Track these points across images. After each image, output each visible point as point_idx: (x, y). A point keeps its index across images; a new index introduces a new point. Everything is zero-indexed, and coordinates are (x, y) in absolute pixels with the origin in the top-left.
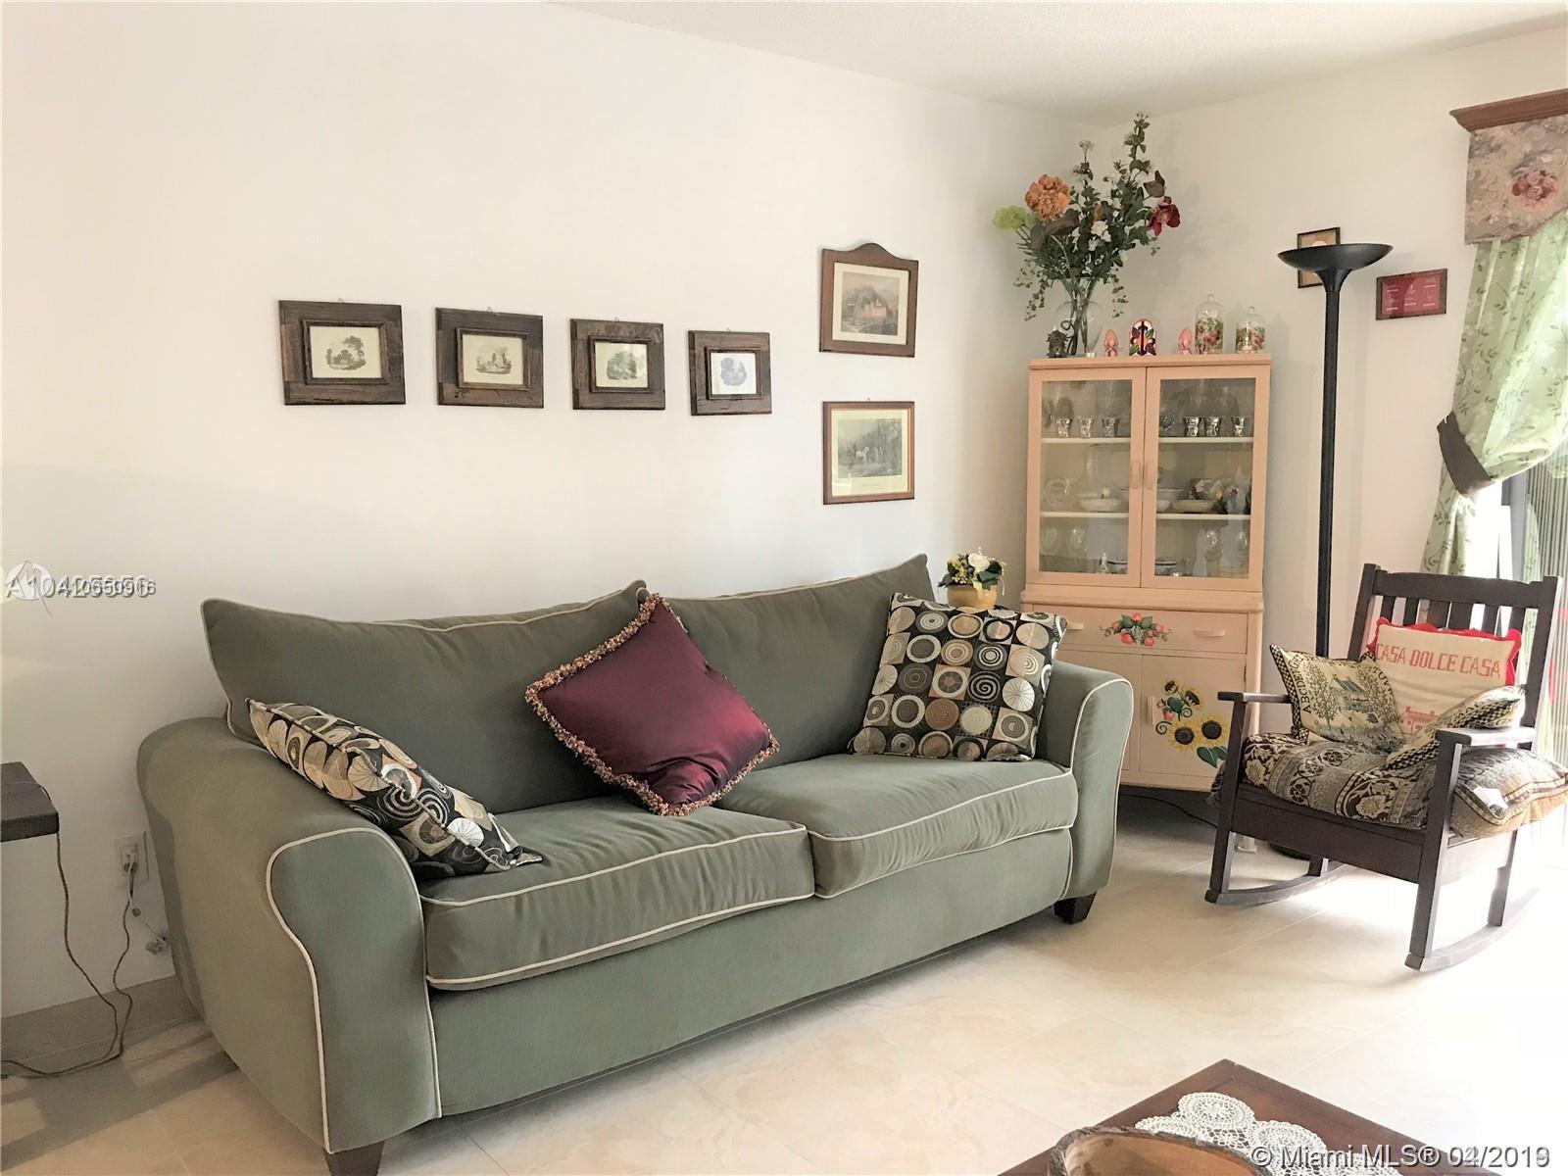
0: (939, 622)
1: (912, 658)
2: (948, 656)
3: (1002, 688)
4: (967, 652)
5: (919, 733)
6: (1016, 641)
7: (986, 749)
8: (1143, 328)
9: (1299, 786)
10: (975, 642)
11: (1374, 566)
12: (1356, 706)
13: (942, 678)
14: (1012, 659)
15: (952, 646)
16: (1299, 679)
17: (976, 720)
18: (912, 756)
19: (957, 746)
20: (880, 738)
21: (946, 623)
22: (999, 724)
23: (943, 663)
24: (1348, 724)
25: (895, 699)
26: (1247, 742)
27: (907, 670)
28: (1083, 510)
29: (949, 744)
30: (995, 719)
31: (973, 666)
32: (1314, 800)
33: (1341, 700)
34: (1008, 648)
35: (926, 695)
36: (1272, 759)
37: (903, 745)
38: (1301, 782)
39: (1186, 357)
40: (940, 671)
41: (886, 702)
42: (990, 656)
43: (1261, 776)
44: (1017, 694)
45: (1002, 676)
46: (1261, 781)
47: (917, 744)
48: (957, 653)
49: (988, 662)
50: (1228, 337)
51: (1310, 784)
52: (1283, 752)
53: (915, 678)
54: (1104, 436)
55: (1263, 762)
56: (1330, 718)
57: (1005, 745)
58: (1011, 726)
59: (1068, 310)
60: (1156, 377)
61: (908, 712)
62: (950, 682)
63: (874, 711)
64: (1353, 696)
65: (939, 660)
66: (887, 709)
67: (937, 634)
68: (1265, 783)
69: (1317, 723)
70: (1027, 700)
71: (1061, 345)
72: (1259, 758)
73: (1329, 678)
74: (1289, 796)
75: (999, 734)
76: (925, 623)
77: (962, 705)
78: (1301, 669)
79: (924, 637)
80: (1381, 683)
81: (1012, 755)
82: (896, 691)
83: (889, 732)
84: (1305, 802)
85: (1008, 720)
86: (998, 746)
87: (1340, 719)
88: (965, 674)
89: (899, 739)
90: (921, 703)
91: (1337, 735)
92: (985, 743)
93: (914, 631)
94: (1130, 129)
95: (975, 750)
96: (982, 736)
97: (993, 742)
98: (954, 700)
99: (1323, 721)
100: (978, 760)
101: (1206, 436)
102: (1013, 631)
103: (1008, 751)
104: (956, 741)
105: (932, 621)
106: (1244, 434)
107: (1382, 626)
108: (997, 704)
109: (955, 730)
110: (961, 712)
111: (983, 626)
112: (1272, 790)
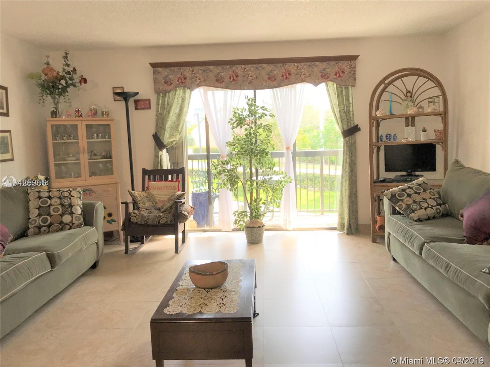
0: (47, 194)
1: (42, 205)
2: (53, 203)
3: (72, 208)
4: (59, 201)
5: (49, 226)
6: (72, 196)
7: (71, 226)
9: (146, 220)
10: (60, 198)
11: (144, 169)
12: (149, 201)
14: (72, 201)
15: (53, 200)
16: (137, 197)
17: (67, 219)
18: (48, 233)
19: (62, 227)
20: (37, 230)
21: (49, 194)
22: (74, 218)
23: (52, 205)
24: (149, 205)
25: (40, 218)
26: (130, 213)
27: (41, 209)
28: (66, 161)
29: (59, 227)
30: (72, 218)
31: (62, 205)
32: (150, 223)
33: (146, 200)
34: (70, 198)
35: (49, 214)
36: (137, 216)
37: (45, 230)
38: (146, 219)
40: (52, 208)
41: (37, 219)
42: (66, 201)
43: (136, 220)
44: (77, 210)
45: (71, 206)
46: (136, 221)
47: (49, 229)
48: (56, 202)
49: (65, 203)
51: (148, 219)
52: (139, 214)
53: (43, 211)
54: (70, 140)
55: (135, 217)
56: (145, 205)
57: (77, 224)
58: (77, 219)
59: (53, 104)
60: (85, 123)
61: (45, 221)
62: (56, 210)
63: (33, 223)
64: (148, 199)
66: (38, 221)
67: (47, 197)
68: (137, 222)
69: (143, 206)
70: (79, 211)
71: (54, 114)
72: (134, 216)
73: (142, 196)
74: (143, 223)
75: (74, 221)
76: (42, 195)
77: (61, 215)
78: (136, 194)
79: (44, 199)
80: (152, 195)
81: (79, 226)
82: (39, 215)
83: (40, 227)
84: (148, 224)
85: (76, 217)
86: (75, 224)
87: (147, 204)
88: (60, 207)
89: (43, 229)
90: (48, 217)
91: (147, 208)
93: (40, 198)
95: (68, 227)
96: (70, 223)
97: (73, 224)
98: (59, 215)
100: (69, 229)
101: (98, 139)
102: (70, 194)
104: (62, 226)
105: (44, 194)
106: (108, 138)
107: (149, 182)
108: (72, 214)
109: (61, 223)
110: (62, 218)
111: (60, 194)
112: (139, 223)
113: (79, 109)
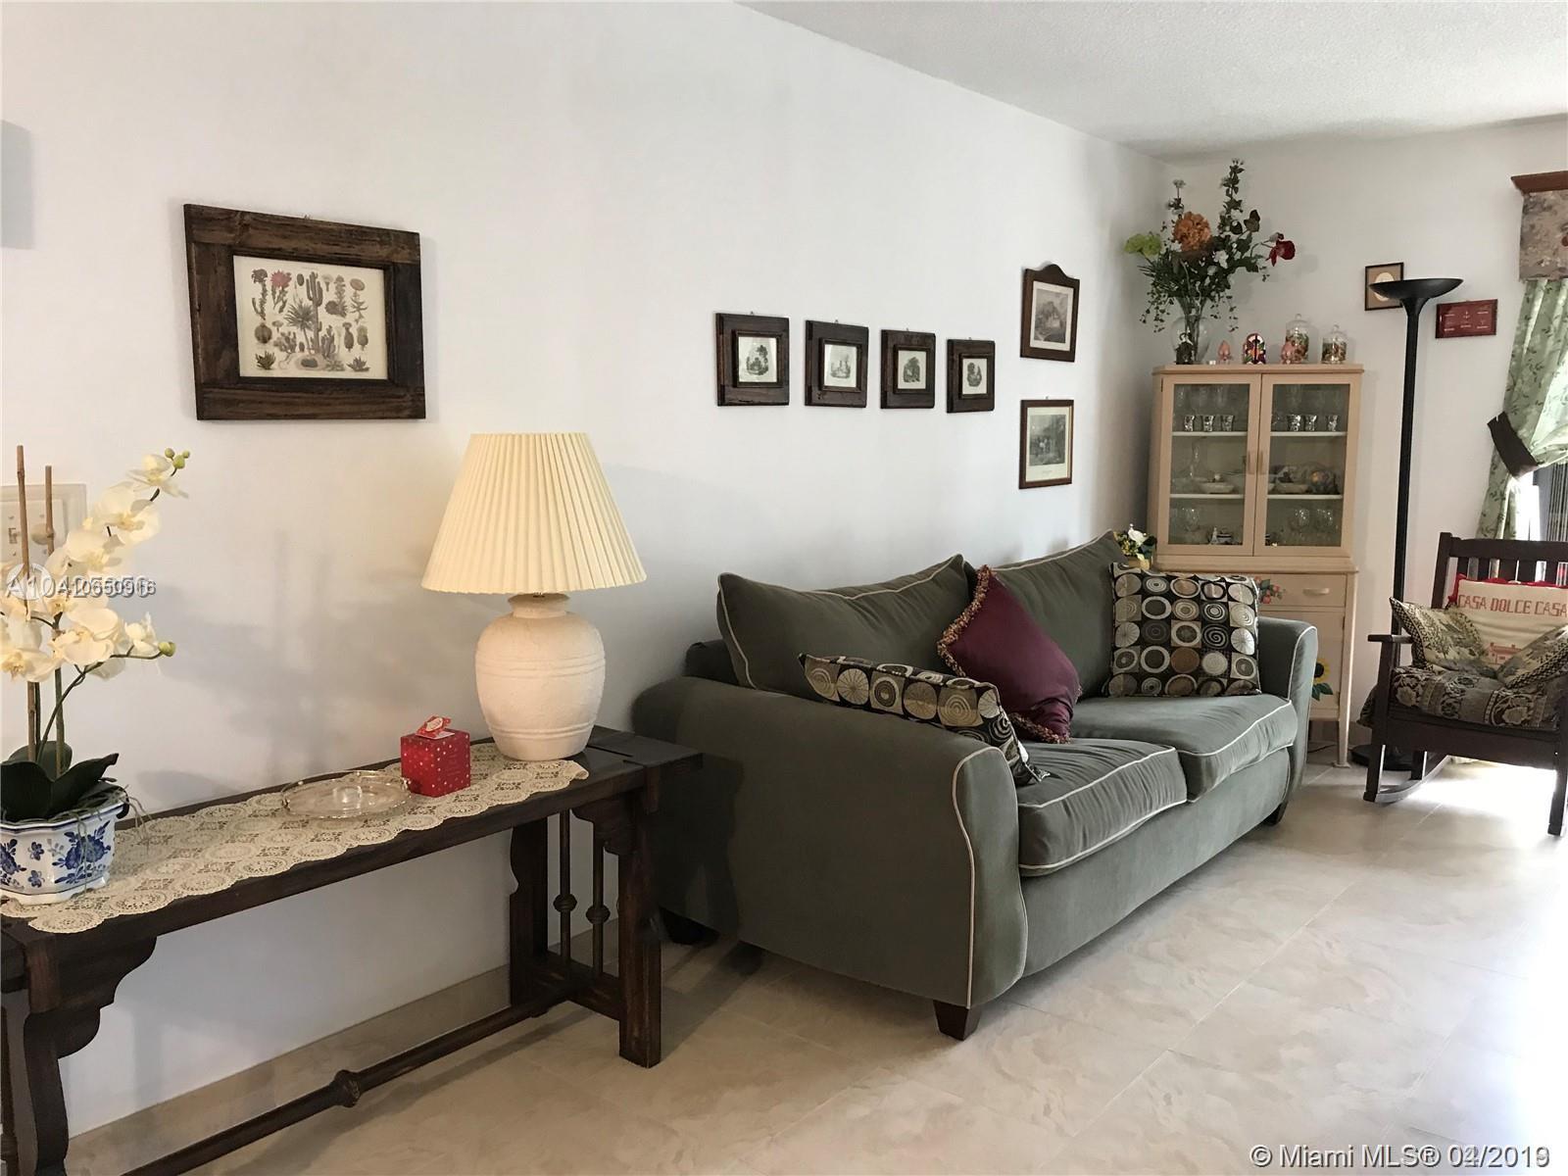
0: (1162, 587)
1: (1149, 615)
2: (1179, 613)
3: (1230, 636)
4: (1194, 610)
5: (1164, 678)
6: (1230, 599)
7: (1225, 686)
8: (1257, 341)
9: (1449, 705)
10: (1197, 600)
11: (1449, 534)
12: (1458, 643)
13: (1179, 630)
14: (1232, 613)
15: (1180, 605)
16: (1419, 624)
17: (1214, 663)
18: (1158, 695)
19: (1201, 686)
20: (1133, 683)
21: (1169, 586)
22: (1234, 666)
23: (1176, 619)
24: (1457, 657)
25: (1143, 649)
26: (1394, 674)
27: (1147, 627)
28: (1203, 492)
29: (1193, 684)
30: (1230, 662)
31: (1202, 620)
32: (1465, 715)
33: (1449, 638)
34: (1226, 605)
35: (1167, 644)
36: (1419, 686)
37: (1152, 687)
38: (1451, 701)
39: (1289, 366)
40: (1176, 626)
41: (1134, 653)
42: (1214, 611)
43: (1414, 699)
44: (1243, 641)
45: (1227, 627)
46: (1414, 702)
47: (1164, 686)
48: (1186, 610)
49: (1213, 616)
50: (1316, 349)
51: (1460, 702)
52: (1426, 679)
53: (1154, 632)
54: (1222, 430)
55: (1413, 688)
56: (1446, 653)
57: (1242, 683)
58: (1243, 667)
59: (1183, 324)
60: (1271, 381)
61: (1155, 660)
62: (1186, 634)
63: (1124, 661)
64: (1455, 636)
65: (1172, 616)
66: (1136, 658)
67: (1161, 595)
68: (1417, 704)
69: (1437, 657)
70: (1250, 647)
71: (1186, 353)
72: (1408, 685)
73: (1438, 623)
74: (1440, 712)
75: (1235, 674)
76: (1150, 585)
77: (1202, 650)
78: (1417, 615)
79: (1154, 598)
80: (1468, 625)
81: (1247, 690)
82: (1142, 643)
83: (1140, 676)
84: (1456, 717)
85: (1240, 662)
86: (1236, 684)
87: (1452, 654)
88: (1197, 627)
89: (1148, 683)
90: (1166, 653)
91: (1453, 666)
92: (1225, 682)
93: (1144, 593)
94: (1227, 173)
95: (1216, 688)
96: (1222, 676)
97: (1232, 681)
98: (1194, 649)
99: (1441, 655)
100: (1218, 695)
101: (1305, 430)
102: (1226, 592)
103: (1245, 687)
104: (1200, 681)
105: (1157, 585)
106: (1337, 429)
107: (1462, 582)
108: (1228, 650)
109: (1199, 672)
110: (1201, 658)
111: (1200, 589)
112: (1425, 709)
113: (1259, 338)
